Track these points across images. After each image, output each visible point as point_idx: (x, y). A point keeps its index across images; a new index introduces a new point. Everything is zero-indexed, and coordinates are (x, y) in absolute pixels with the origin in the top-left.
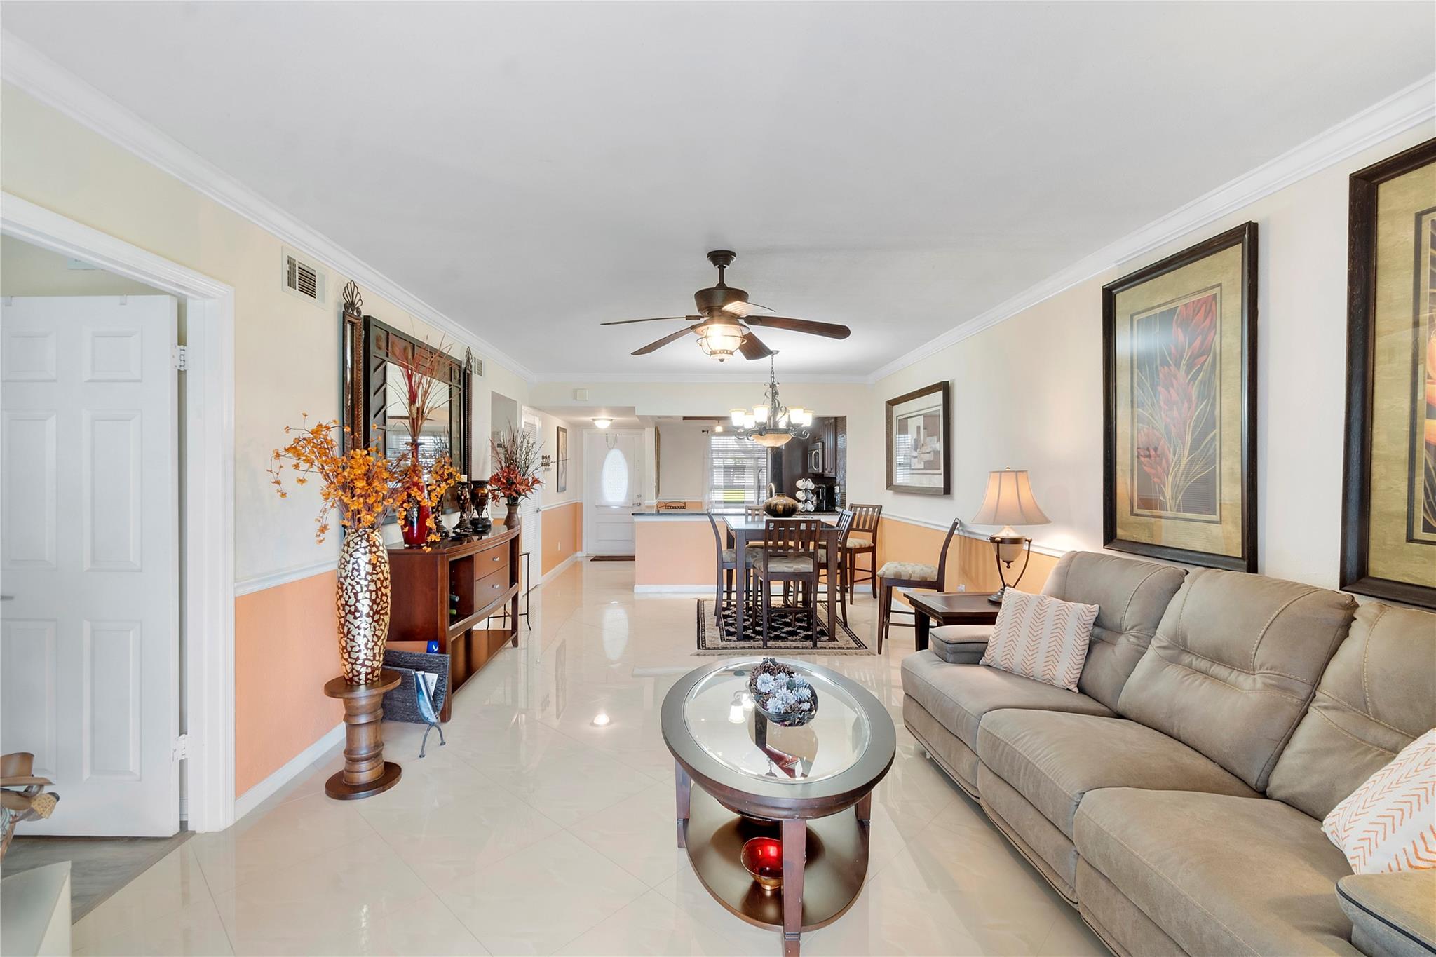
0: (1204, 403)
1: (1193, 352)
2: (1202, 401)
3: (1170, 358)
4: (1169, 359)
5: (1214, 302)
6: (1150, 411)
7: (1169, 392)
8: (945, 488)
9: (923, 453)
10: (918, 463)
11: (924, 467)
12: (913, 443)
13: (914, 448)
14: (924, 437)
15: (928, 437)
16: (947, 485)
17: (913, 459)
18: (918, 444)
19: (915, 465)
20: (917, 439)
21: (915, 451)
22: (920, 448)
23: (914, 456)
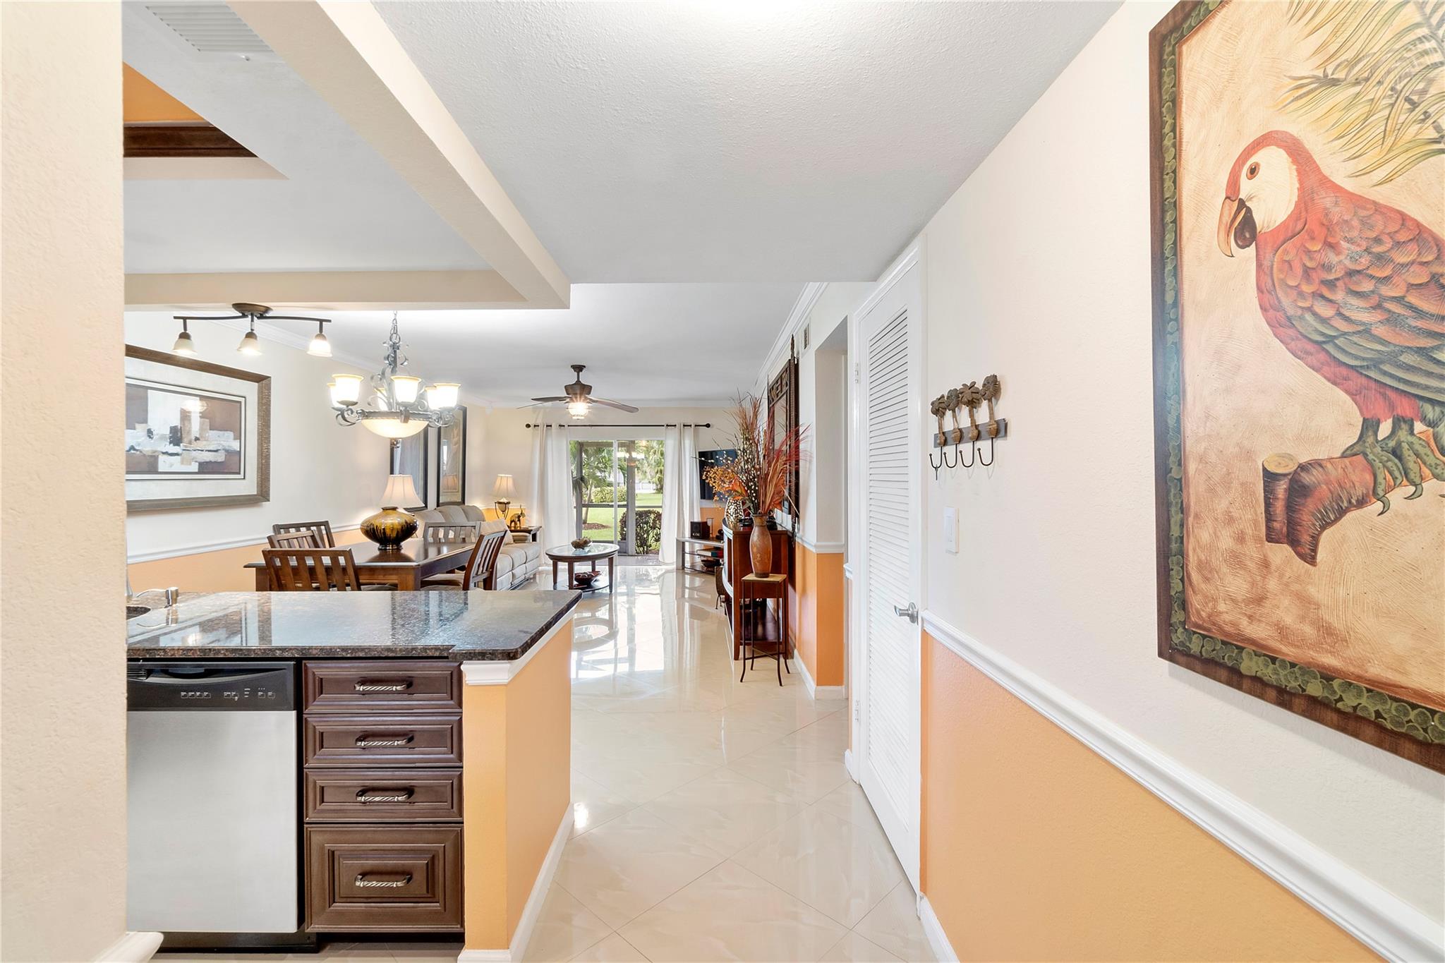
8: (263, 494)
9: (199, 450)
10: (182, 463)
11: (199, 469)
12: (167, 432)
13: (169, 440)
14: (202, 429)
15: (211, 430)
16: (266, 491)
17: (165, 457)
18: (183, 436)
19: (171, 465)
20: (181, 427)
21: (174, 445)
22: (190, 443)
23: (170, 452)
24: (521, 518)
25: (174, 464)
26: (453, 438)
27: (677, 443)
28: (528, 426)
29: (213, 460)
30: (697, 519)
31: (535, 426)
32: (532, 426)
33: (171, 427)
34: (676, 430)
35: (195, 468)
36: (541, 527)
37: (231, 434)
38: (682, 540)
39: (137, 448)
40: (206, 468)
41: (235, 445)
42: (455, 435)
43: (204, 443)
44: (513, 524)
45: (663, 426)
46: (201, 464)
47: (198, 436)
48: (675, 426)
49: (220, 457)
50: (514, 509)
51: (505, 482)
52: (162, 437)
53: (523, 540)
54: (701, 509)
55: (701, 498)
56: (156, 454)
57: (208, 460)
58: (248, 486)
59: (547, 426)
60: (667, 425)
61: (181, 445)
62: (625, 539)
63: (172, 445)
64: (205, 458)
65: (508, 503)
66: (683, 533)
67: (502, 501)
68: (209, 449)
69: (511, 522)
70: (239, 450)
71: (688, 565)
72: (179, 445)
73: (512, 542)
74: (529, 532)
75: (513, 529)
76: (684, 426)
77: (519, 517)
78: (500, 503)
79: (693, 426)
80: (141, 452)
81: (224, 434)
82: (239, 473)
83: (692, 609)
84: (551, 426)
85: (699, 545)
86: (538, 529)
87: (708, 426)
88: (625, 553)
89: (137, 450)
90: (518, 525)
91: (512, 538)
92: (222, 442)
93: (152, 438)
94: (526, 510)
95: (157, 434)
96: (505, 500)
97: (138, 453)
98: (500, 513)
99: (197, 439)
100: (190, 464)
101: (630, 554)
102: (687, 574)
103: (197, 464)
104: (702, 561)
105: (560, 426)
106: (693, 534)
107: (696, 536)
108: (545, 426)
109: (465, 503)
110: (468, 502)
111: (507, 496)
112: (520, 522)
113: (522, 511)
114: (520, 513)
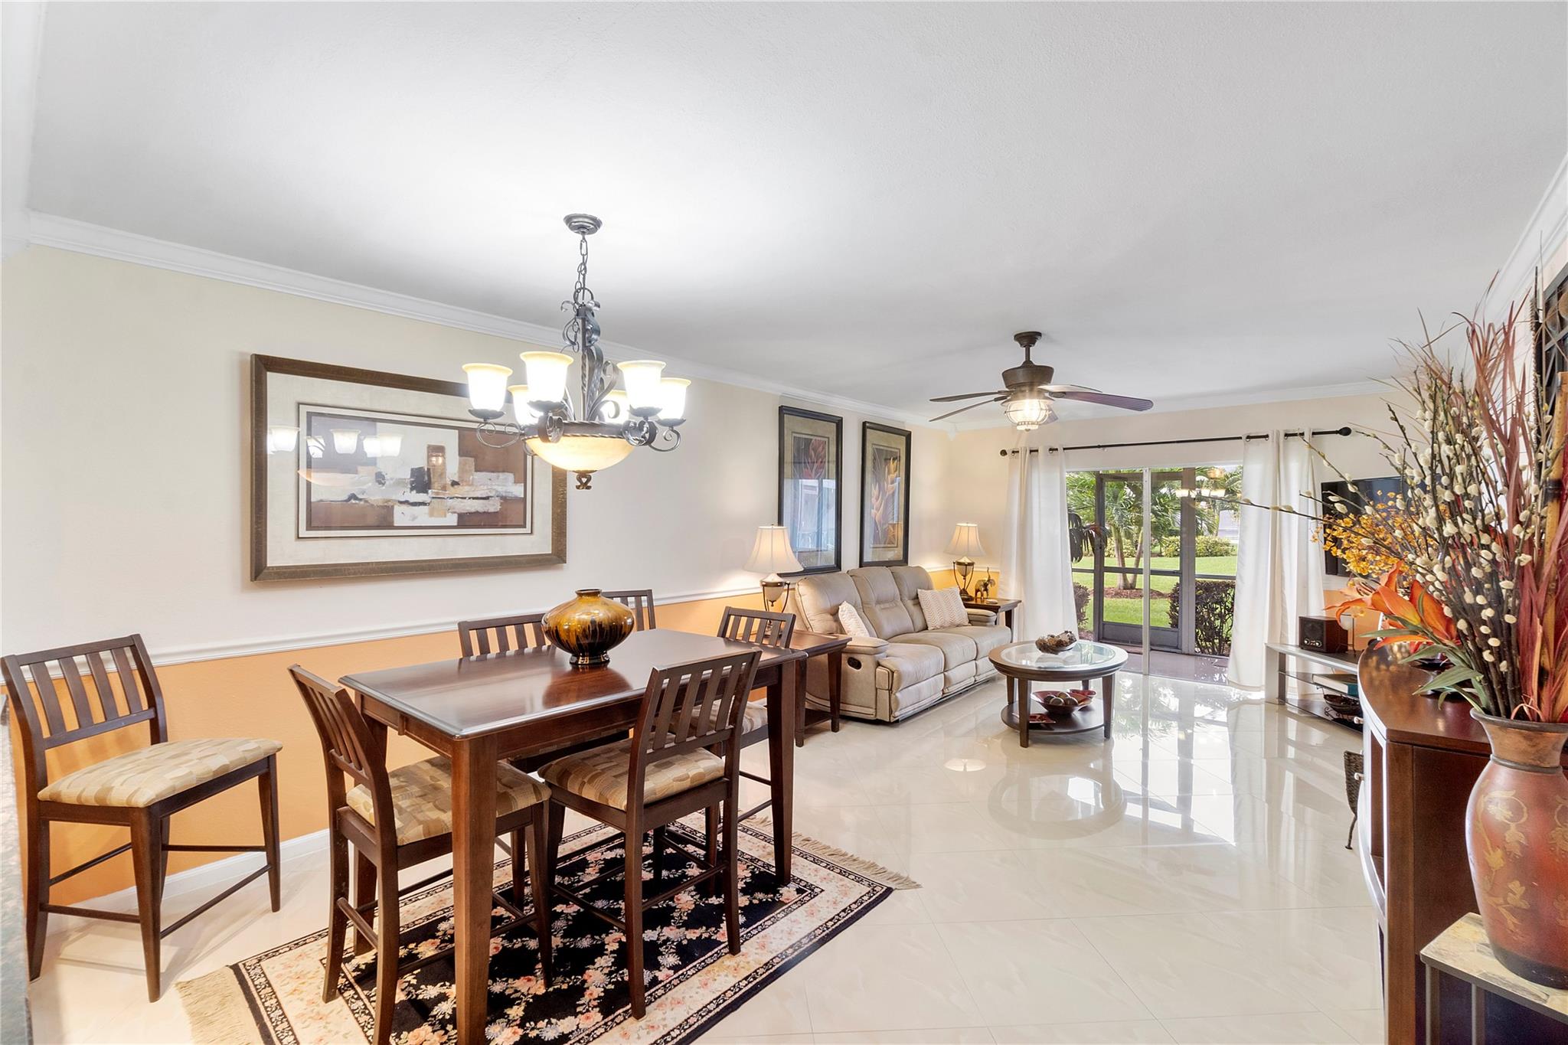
8: (557, 557)
9: (457, 498)
10: (431, 514)
11: (458, 522)
12: (407, 475)
13: (409, 486)
14: (462, 470)
15: (476, 471)
16: (562, 550)
17: (404, 507)
18: (432, 480)
19: (414, 518)
20: (429, 469)
21: (418, 492)
22: (444, 488)
23: (411, 501)
24: (989, 588)
25: (422, 516)
26: (889, 473)
27: (1270, 467)
28: (1004, 453)
29: (481, 510)
30: (1317, 611)
31: (1013, 452)
32: (1010, 452)
33: (412, 470)
34: (1268, 446)
35: (453, 520)
36: (1020, 601)
37: (511, 477)
38: (1282, 649)
39: (360, 497)
40: (467, 521)
41: (517, 491)
42: (892, 471)
43: (467, 488)
45: (1241, 438)
46: (461, 516)
47: (456, 480)
48: (1267, 436)
49: (494, 506)
50: (979, 573)
51: (967, 534)
52: (400, 482)
53: (980, 621)
54: (1326, 594)
55: (1327, 572)
56: (390, 504)
57: (473, 510)
58: (539, 542)
59: (1031, 451)
60: (1249, 438)
61: (430, 491)
62: (1177, 626)
63: (415, 492)
64: (468, 508)
65: (971, 564)
66: (1283, 636)
67: (962, 561)
68: (475, 496)
70: (522, 496)
71: (1293, 695)
72: (427, 492)
73: (967, 623)
74: (1001, 609)
75: (971, 601)
76: (1287, 435)
77: (985, 585)
78: (959, 564)
79: (1308, 435)
80: (366, 501)
81: (499, 476)
82: (524, 526)
83: (1301, 786)
84: (1037, 450)
85: (1320, 665)
86: (1015, 605)
87: (1346, 432)
88: (1177, 648)
89: (361, 500)
90: (985, 595)
91: (966, 616)
92: (495, 487)
93: (383, 484)
94: (1001, 576)
95: (392, 479)
96: (965, 560)
97: (362, 503)
98: (960, 578)
99: (454, 483)
100: (445, 516)
101: (1185, 650)
102: (1292, 715)
103: (456, 515)
104: (1326, 697)
105: (1050, 450)
106: (1306, 642)
107: (1312, 646)
108: (1028, 452)
109: (907, 563)
110: (912, 563)
111: (968, 556)
112: (988, 595)
113: (989, 577)
114: (987, 579)
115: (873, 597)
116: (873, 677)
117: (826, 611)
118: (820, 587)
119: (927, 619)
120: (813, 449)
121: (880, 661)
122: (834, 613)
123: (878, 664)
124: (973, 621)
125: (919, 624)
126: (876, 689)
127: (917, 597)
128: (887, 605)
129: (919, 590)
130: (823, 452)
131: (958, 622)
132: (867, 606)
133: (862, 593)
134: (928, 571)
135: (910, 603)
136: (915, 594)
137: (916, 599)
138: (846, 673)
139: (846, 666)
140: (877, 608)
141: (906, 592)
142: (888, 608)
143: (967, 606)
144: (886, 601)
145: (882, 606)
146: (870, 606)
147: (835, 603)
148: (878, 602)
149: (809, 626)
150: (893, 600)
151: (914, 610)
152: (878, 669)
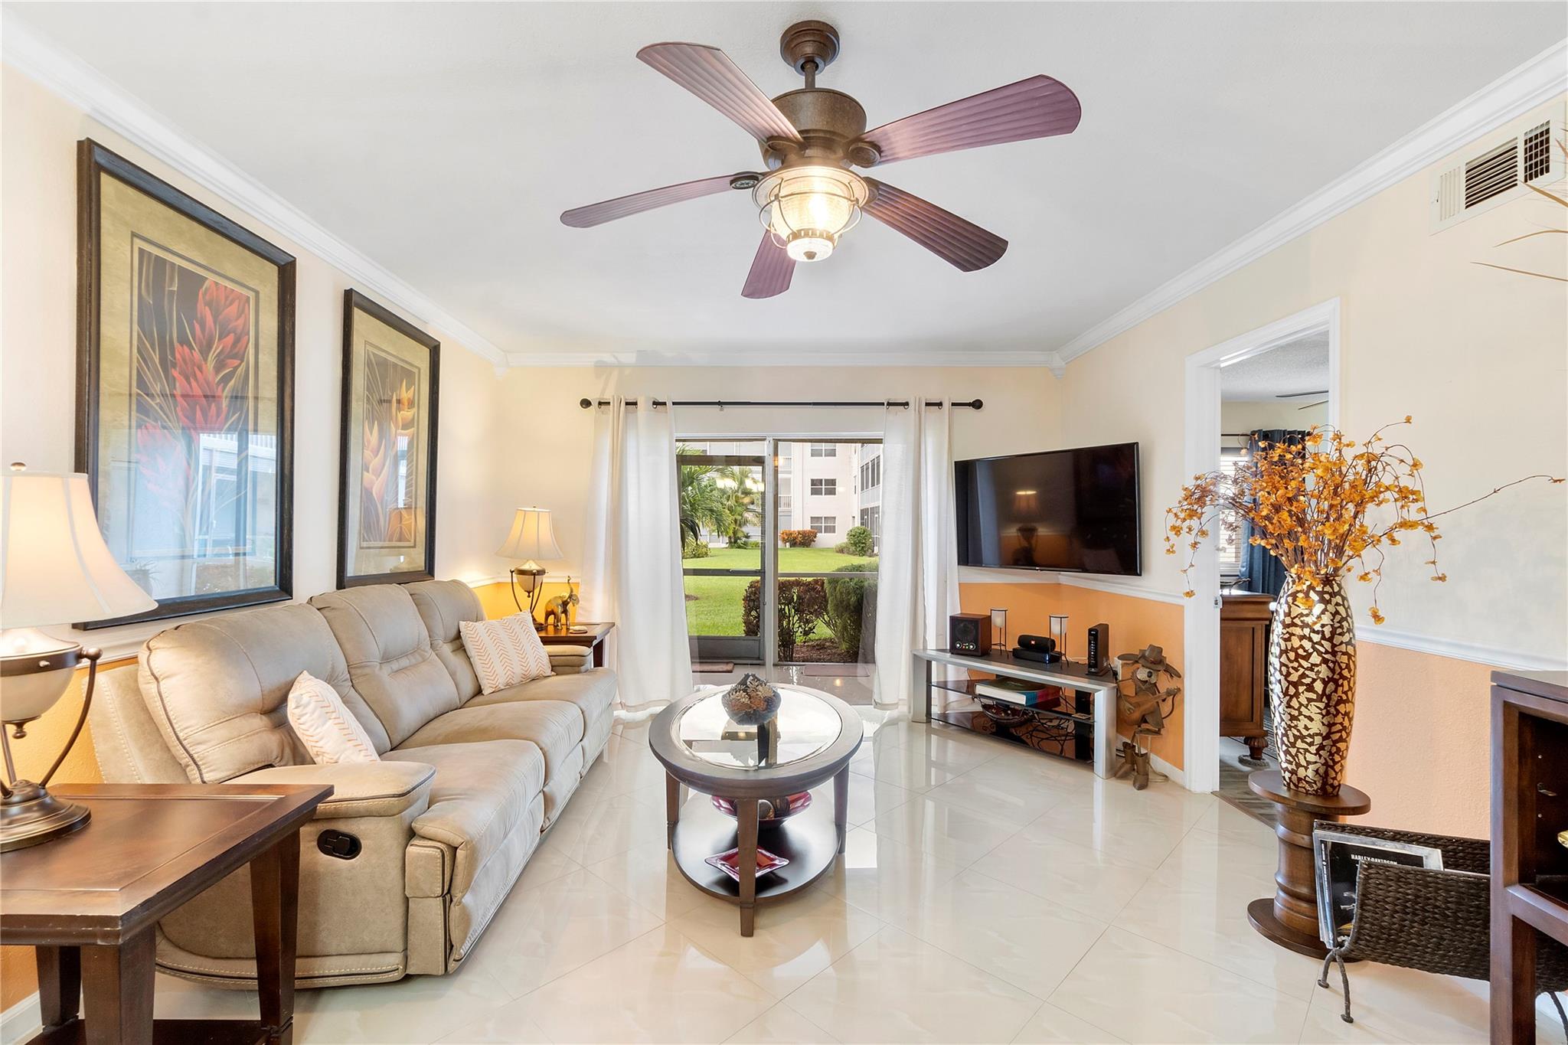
0: (237, 415)
1: (223, 348)
2: (234, 414)
3: (194, 340)
4: (191, 339)
5: (247, 305)
6: (158, 401)
7: (190, 383)
24: (570, 607)
26: (399, 408)
27: (910, 441)
28: (586, 403)
31: (600, 403)
32: (595, 404)
34: (909, 414)
36: (612, 628)
38: (926, 654)
42: (406, 406)
44: (551, 619)
45: (883, 404)
48: (907, 404)
50: (553, 586)
51: (534, 524)
54: (962, 586)
55: (961, 563)
59: (627, 404)
60: (889, 404)
65: (541, 572)
67: (526, 567)
69: (548, 614)
71: (936, 710)
73: (548, 672)
74: (586, 641)
75: (551, 632)
76: (927, 405)
77: (565, 604)
78: (522, 572)
79: (946, 405)
84: (635, 404)
86: (606, 632)
87: (977, 405)
90: (563, 620)
91: (546, 661)
96: (532, 566)
98: (522, 595)
101: (768, 661)
102: (935, 731)
105: (655, 403)
106: (958, 645)
107: (965, 649)
108: (623, 403)
109: (433, 576)
110: (441, 574)
111: (537, 558)
112: (567, 620)
113: (572, 591)
114: (567, 595)
115: (375, 651)
116: (395, 872)
117: (245, 710)
118: (226, 649)
119: (481, 674)
120: (209, 304)
121: (416, 825)
122: (275, 709)
123: (411, 834)
124: (559, 667)
125: (468, 688)
126: (407, 900)
127: (458, 636)
128: (404, 662)
129: (462, 624)
130: (241, 322)
131: (534, 672)
132: (359, 671)
133: (348, 646)
134: (471, 586)
135: (447, 649)
136: (454, 633)
137: (457, 641)
138: (315, 876)
139: (311, 855)
140: (384, 673)
141: (440, 631)
142: (405, 668)
143: (546, 641)
144: (404, 654)
145: (395, 666)
146: (367, 671)
147: (274, 679)
148: (386, 659)
149: (186, 760)
150: (416, 649)
151: (456, 660)
152: (411, 850)
